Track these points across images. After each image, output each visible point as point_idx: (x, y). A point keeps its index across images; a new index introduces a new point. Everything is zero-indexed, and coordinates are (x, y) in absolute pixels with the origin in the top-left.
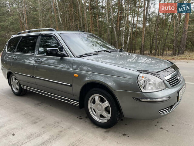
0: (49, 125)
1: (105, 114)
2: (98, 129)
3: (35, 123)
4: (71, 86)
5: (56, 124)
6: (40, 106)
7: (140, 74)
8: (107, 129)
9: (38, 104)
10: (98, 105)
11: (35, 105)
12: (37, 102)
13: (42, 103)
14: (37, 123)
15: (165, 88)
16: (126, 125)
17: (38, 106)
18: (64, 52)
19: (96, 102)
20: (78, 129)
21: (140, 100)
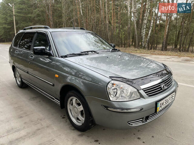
0: (32, 121)
1: (80, 117)
2: (74, 131)
3: (21, 117)
4: (53, 85)
5: (39, 121)
6: (34, 100)
7: (111, 81)
8: (82, 133)
9: (33, 98)
10: (75, 108)
11: (30, 99)
12: (33, 96)
13: (37, 97)
14: (22, 117)
15: (139, 97)
16: (104, 130)
17: (32, 100)
18: (51, 52)
19: (73, 105)
20: (55, 129)
21: (108, 109)
